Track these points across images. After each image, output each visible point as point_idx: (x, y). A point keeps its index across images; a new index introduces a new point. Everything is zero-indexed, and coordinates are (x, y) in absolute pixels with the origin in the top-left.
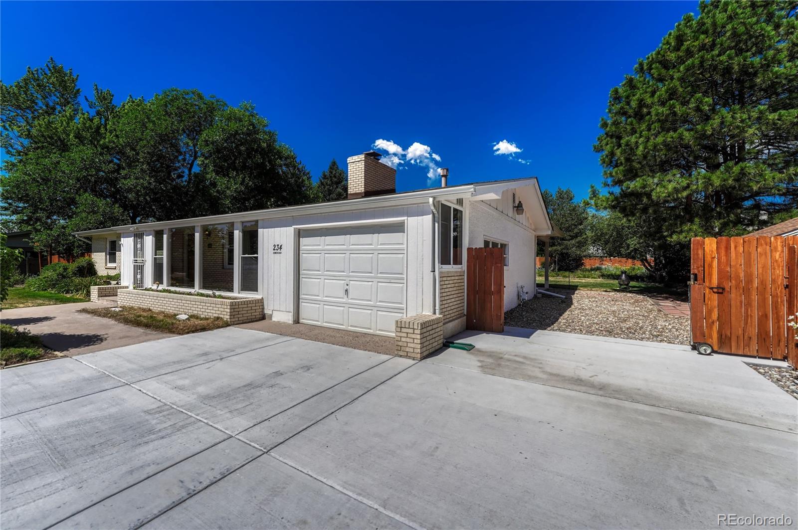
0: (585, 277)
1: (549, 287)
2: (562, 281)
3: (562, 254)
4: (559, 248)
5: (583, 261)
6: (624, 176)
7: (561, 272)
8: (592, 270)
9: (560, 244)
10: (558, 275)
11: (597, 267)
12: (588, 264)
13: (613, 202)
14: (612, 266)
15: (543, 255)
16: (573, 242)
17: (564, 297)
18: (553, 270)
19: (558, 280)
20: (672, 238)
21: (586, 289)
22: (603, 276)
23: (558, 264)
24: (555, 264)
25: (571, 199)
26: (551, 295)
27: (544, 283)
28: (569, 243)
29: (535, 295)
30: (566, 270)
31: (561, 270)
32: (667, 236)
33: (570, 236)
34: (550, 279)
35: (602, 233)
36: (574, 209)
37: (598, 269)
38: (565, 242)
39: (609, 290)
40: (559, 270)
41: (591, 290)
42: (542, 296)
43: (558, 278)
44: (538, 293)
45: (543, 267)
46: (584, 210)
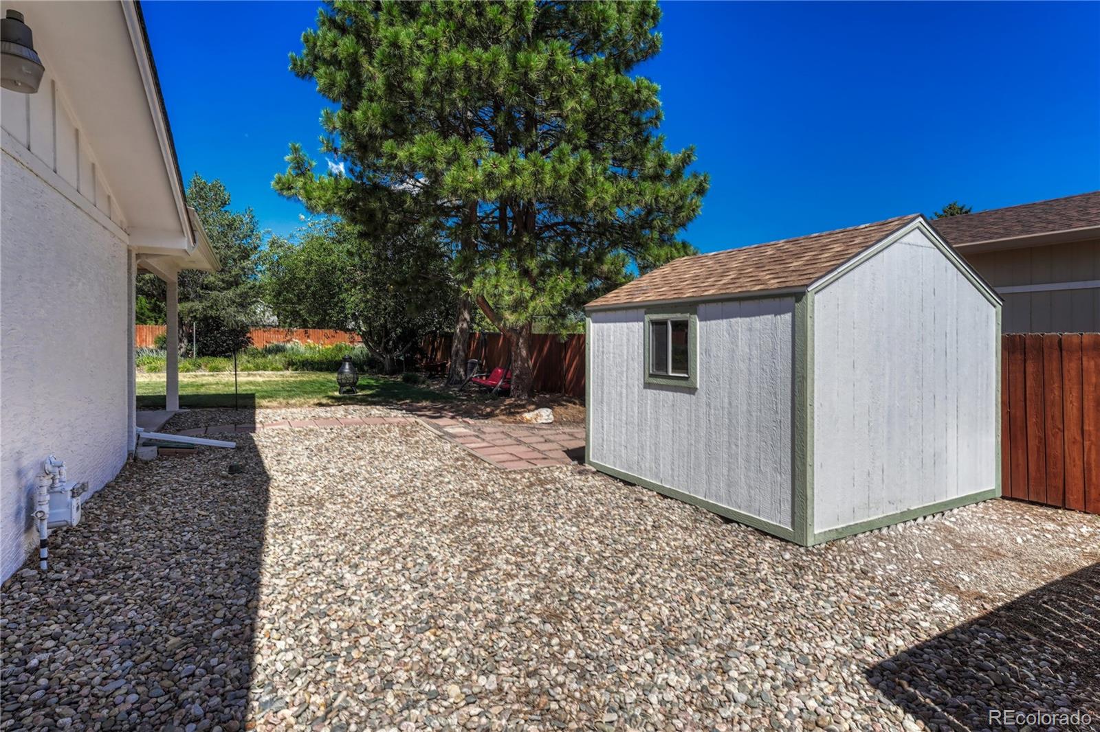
0: (257, 368)
1: (181, 407)
2: (211, 384)
3: (205, 319)
4: (197, 305)
5: (248, 335)
6: (384, 126)
7: (206, 359)
8: (269, 351)
9: (199, 297)
10: (199, 367)
11: (277, 347)
12: (259, 340)
13: (348, 193)
14: (304, 345)
15: (160, 321)
16: (230, 294)
17: (233, 444)
18: (186, 355)
19: (199, 380)
20: (470, 286)
21: (275, 404)
22: (290, 364)
23: (197, 341)
24: (190, 341)
25: (224, 204)
26: (191, 447)
27: (163, 391)
28: (221, 295)
29: (130, 455)
30: (214, 354)
31: (204, 355)
32: (460, 282)
33: (223, 281)
34: (183, 378)
35: (293, 278)
36: (230, 226)
37: (278, 350)
38: (214, 294)
39: (324, 401)
40: (201, 353)
41: (288, 405)
42: (161, 456)
43: (199, 373)
44: (145, 445)
45: (161, 348)
46: (252, 232)
